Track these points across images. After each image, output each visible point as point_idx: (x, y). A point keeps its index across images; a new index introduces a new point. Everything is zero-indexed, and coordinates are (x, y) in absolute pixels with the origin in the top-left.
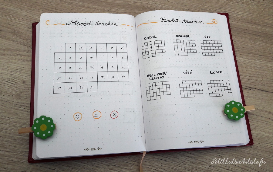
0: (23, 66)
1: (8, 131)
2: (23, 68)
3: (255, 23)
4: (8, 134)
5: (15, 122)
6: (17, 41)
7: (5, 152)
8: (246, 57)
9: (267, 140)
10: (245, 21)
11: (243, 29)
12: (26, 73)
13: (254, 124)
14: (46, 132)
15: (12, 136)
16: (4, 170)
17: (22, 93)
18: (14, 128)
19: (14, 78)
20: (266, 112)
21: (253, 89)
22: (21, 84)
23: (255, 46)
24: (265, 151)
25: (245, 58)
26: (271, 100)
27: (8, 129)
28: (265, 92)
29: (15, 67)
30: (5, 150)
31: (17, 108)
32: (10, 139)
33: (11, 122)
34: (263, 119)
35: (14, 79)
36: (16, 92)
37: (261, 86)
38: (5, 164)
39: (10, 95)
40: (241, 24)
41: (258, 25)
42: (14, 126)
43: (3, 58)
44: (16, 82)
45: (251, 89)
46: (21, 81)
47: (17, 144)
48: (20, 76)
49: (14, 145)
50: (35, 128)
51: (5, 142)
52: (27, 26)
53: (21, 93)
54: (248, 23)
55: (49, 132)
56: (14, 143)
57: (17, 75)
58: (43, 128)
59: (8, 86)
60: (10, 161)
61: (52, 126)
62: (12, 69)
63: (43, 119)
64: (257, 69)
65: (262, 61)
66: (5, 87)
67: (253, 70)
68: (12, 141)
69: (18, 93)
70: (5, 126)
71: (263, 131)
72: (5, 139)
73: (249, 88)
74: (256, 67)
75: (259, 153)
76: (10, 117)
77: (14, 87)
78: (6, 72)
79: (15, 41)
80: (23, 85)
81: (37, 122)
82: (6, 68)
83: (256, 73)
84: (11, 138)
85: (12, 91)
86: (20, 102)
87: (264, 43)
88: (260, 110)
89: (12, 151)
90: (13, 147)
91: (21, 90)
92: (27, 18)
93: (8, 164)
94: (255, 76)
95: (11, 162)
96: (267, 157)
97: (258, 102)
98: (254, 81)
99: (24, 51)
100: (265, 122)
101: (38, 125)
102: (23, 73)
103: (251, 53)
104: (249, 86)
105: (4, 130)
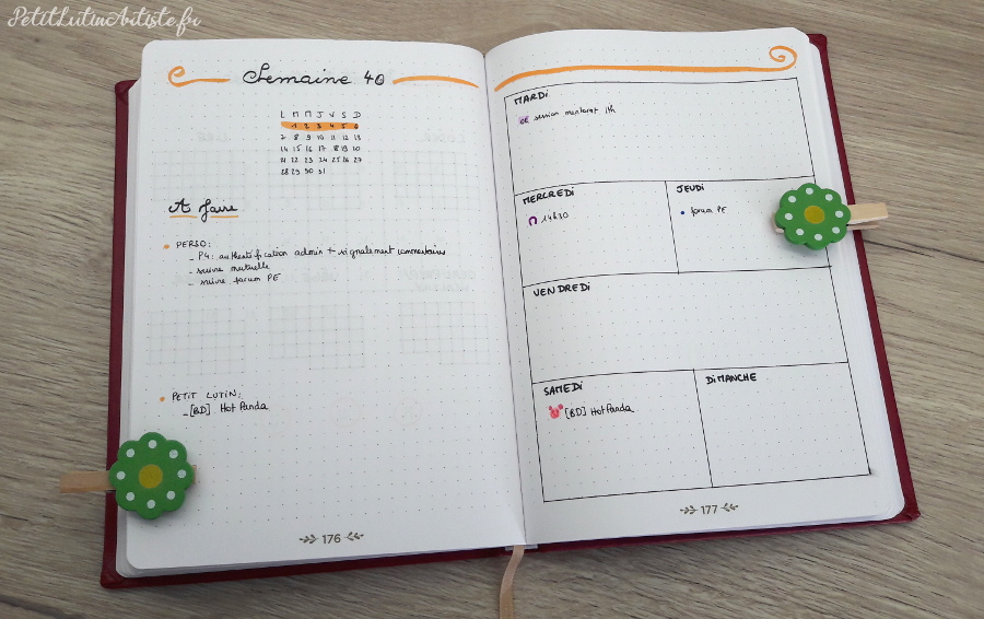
1: (58, 387)
3: (938, 19)
4: (56, 400)
5: (82, 359)
6: (93, 78)
7: (46, 459)
8: (907, 139)
9: (975, 432)
10: (902, 10)
11: (895, 39)
13: (927, 374)
14: (159, 495)
15: (71, 405)
16: (44, 521)
18: (79, 378)
19: (80, 204)
20: (973, 332)
22: (105, 226)
23: (936, 100)
24: (970, 473)
25: (902, 143)
27: (57, 382)
29: (84, 165)
30: (48, 453)
31: (91, 308)
32: (63, 414)
33: (69, 358)
34: (963, 357)
35: (80, 208)
36: (87, 253)
37: (957, 241)
38: (45, 500)
39: (66, 263)
40: (887, 21)
41: (952, 23)
42: (79, 372)
43: (41, 137)
44: (88, 217)
45: (918, 250)
46: (105, 213)
47: (88, 433)
48: (102, 198)
49: (80, 436)
50: (121, 475)
51: (47, 427)
53: (105, 256)
54: (915, 16)
55: (171, 495)
56: (76, 430)
57: (91, 194)
58: (151, 476)
59: (61, 231)
61: (182, 474)
62: (74, 174)
63: (153, 444)
64: (941, 182)
65: (962, 152)
66: (48, 236)
67: (930, 185)
68: (69, 422)
69: (94, 256)
70: (48, 369)
71: (962, 402)
72: (48, 416)
73: (914, 249)
74: (941, 173)
75: (944, 479)
76: (66, 340)
77: (79, 234)
78: (54, 183)
79: (85, 78)
81: (130, 453)
82: (56, 170)
83: (937, 195)
84: (67, 412)
85: (75, 251)
86: (96, 287)
87: (972, 87)
88: (953, 326)
89: (69, 457)
90: (74, 444)
91: (106, 247)
93: (57, 502)
94: (935, 204)
96: (974, 495)
97: (944, 299)
98: (934, 223)
100: (970, 370)
101: (132, 468)
103: (925, 125)
104: (913, 239)
105: (44, 385)
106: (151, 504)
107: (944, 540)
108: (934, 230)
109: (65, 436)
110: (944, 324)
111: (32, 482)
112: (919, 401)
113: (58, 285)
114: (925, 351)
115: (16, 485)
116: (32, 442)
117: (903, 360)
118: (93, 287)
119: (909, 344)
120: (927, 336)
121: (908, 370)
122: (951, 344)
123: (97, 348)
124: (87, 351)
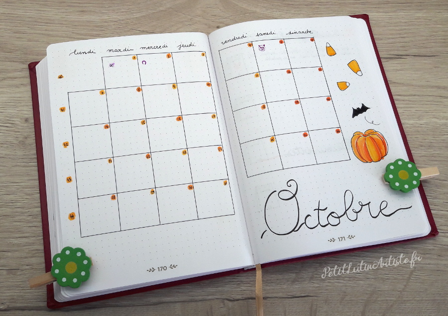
0: (18, 95)
1: (19, 204)
2: (19, 99)
4: (19, 210)
7: (21, 239)
8: (381, 10)
9: (444, 129)
12: (27, 106)
13: (417, 109)
14: (77, 275)
15: (27, 210)
16: (27, 267)
17: (28, 139)
18: (28, 197)
19: (7, 117)
20: (433, 87)
21: (405, 57)
22: (23, 125)
25: (380, 12)
26: (435, 67)
27: (17, 201)
28: (423, 58)
29: (5, 99)
30: (21, 235)
31: (25, 164)
32: (24, 216)
34: (431, 98)
35: (8, 119)
36: (17, 139)
37: (415, 49)
38: (26, 258)
39: (7, 146)
42: (28, 194)
44: (13, 122)
45: (400, 57)
46: (21, 119)
48: (18, 112)
50: (57, 271)
51: (18, 224)
52: (9, 30)
53: (26, 138)
55: (83, 273)
56: (34, 222)
57: (12, 111)
58: (71, 267)
60: (34, 252)
61: (85, 262)
63: (68, 252)
64: (402, 26)
65: (408, 11)
67: (397, 28)
68: (28, 219)
69: (20, 139)
70: (12, 197)
71: (435, 118)
72: (17, 218)
73: (397, 57)
74: (400, 22)
75: (437, 153)
76: (17, 181)
77: (11, 131)
80: (26, 125)
81: (58, 260)
83: (402, 32)
84: (26, 214)
85: (10, 139)
86: (27, 153)
88: (423, 86)
89: (33, 235)
90: (34, 228)
91: (25, 134)
92: (7, 18)
93: (32, 257)
94: (402, 36)
95: (36, 253)
97: (416, 75)
98: (403, 43)
99: (15, 70)
101: (61, 266)
102: (21, 106)
104: (396, 53)
105: (11, 204)
106: (75, 280)
107: (443, 179)
108: (404, 47)
109: (28, 225)
110: (419, 86)
111: (16, 251)
112: (417, 122)
113: (6, 156)
114: (414, 100)
115: (9, 254)
116: (12, 232)
117: (404, 106)
118: (24, 154)
119: (406, 98)
120: (413, 93)
121: (409, 109)
122: (425, 94)
123: (32, 182)
124: (29, 184)
